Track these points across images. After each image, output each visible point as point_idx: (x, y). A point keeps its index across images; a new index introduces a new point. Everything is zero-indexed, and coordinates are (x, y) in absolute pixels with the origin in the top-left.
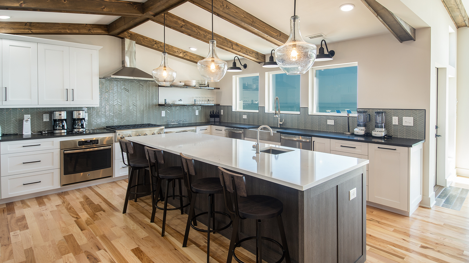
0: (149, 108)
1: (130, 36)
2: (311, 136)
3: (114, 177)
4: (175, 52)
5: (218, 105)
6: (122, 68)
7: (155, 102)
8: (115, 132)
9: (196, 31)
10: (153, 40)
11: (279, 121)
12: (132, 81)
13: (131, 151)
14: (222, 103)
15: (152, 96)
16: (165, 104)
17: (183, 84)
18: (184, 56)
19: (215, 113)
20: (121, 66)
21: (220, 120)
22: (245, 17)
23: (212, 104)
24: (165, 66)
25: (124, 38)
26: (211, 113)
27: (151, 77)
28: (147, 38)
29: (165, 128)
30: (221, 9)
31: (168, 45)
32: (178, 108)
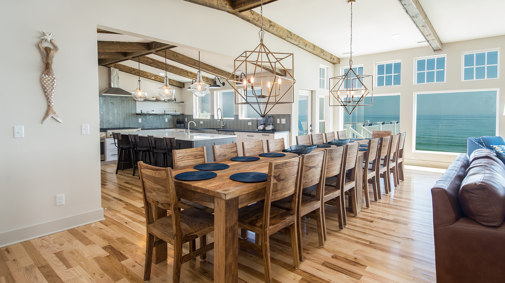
0: (129, 116)
1: (114, 66)
2: (234, 131)
3: (106, 161)
4: (148, 76)
5: (183, 115)
6: (109, 88)
7: (133, 112)
8: (106, 131)
9: (161, 65)
10: (132, 68)
11: (222, 124)
12: (116, 97)
13: (120, 138)
14: (187, 113)
15: (131, 108)
16: (141, 113)
17: (155, 99)
18: (155, 79)
19: (180, 121)
20: (108, 86)
21: (184, 125)
22: (189, 61)
23: (178, 113)
24: (140, 89)
25: (110, 67)
26: (177, 120)
27: (131, 94)
28: (127, 67)
29: (141, 130)
30: (173, 58)
31: (142, 71)
32: (151, 116)
